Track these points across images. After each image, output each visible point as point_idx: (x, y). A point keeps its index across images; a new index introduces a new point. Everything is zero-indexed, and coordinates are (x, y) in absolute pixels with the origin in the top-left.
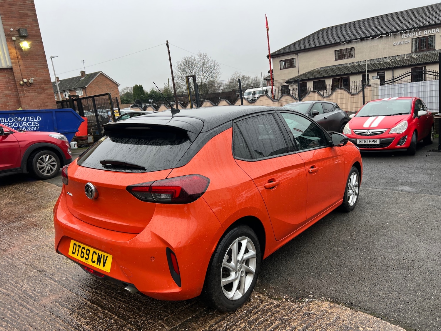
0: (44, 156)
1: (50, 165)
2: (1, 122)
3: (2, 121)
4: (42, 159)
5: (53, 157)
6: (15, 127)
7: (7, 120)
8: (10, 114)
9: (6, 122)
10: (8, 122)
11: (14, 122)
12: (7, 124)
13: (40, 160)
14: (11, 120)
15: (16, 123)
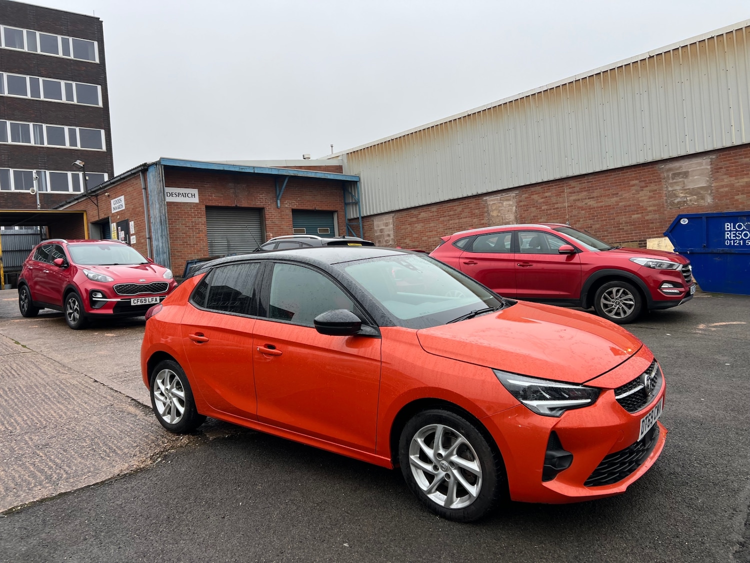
0: (614, 290)
1: (622, 305)
2: (726, 230)
3: (728, 228)
4: (610, 293)
5: (629, 292)
6: (745, 238)
7: (734, 227)
8: (739, 218)
9: (732, 229)
10: (735, 230)
11: (744, 230)
12: (733, 234)
13: (606, 294)
14: (740, 226)
15: (747, 232)
